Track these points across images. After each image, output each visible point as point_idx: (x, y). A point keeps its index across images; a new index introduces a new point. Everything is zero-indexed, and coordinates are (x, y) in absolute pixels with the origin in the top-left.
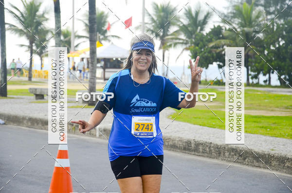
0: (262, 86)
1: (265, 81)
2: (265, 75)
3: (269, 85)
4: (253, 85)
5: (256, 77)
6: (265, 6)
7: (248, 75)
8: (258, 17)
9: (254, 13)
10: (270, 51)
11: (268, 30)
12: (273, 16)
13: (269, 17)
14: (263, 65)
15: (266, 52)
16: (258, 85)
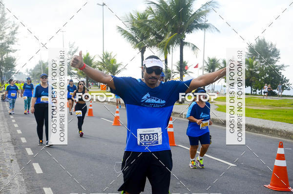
0: (258, 95)
1: (259, 93)
2: (259, 90)
3: (261, 95)
4: (254, 95)
5: (255, 91)
6: (260, 59)
7: (252, 90)
8: (256, 64)
9: (254, 62)
10: (262, 80)
11: (261, 70)
12: (263, 63)
13: (261, 64)
14: (258, 86)
15: (260, 80)
16: (256, 95)
